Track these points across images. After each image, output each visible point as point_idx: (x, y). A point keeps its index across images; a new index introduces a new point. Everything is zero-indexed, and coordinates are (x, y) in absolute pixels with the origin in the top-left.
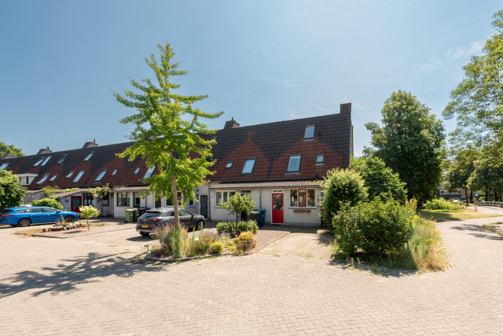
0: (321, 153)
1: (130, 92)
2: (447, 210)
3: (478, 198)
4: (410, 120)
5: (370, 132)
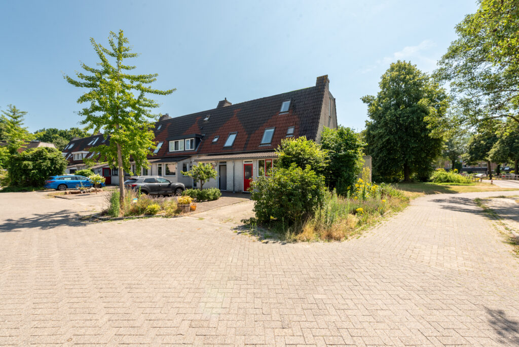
0: (293, 125)
1: (81, 74)
2: (458, 184)
3: (508, 172)
4: (408, 90)
5: (366, 105)
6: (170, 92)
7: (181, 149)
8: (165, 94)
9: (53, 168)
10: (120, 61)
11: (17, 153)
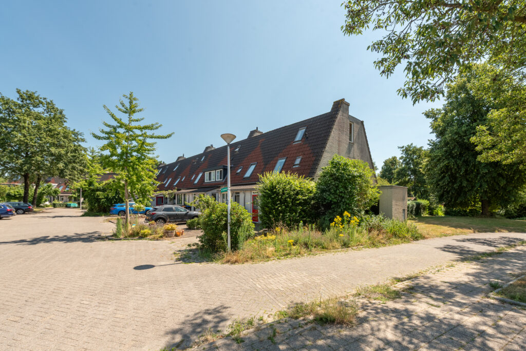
0: (301, 155)
6: (169, 136)
7: (207, 180)
8: (166, 138)
9: (117, 197)
10: (132, 116)
11: (93, 185)
